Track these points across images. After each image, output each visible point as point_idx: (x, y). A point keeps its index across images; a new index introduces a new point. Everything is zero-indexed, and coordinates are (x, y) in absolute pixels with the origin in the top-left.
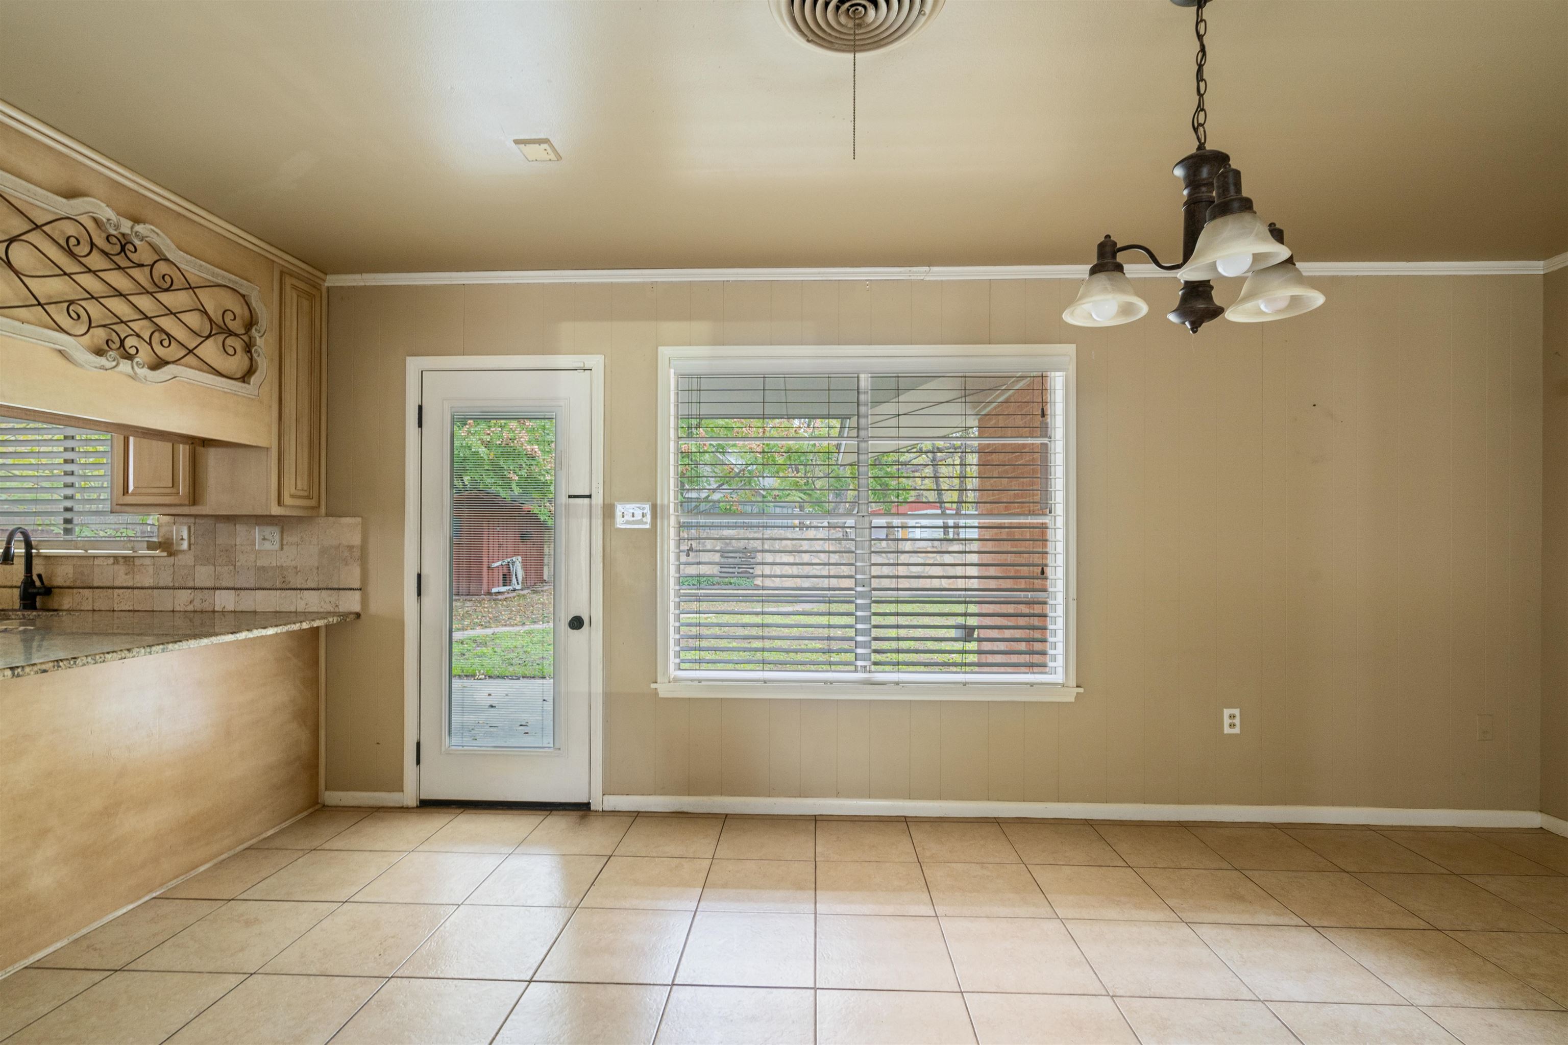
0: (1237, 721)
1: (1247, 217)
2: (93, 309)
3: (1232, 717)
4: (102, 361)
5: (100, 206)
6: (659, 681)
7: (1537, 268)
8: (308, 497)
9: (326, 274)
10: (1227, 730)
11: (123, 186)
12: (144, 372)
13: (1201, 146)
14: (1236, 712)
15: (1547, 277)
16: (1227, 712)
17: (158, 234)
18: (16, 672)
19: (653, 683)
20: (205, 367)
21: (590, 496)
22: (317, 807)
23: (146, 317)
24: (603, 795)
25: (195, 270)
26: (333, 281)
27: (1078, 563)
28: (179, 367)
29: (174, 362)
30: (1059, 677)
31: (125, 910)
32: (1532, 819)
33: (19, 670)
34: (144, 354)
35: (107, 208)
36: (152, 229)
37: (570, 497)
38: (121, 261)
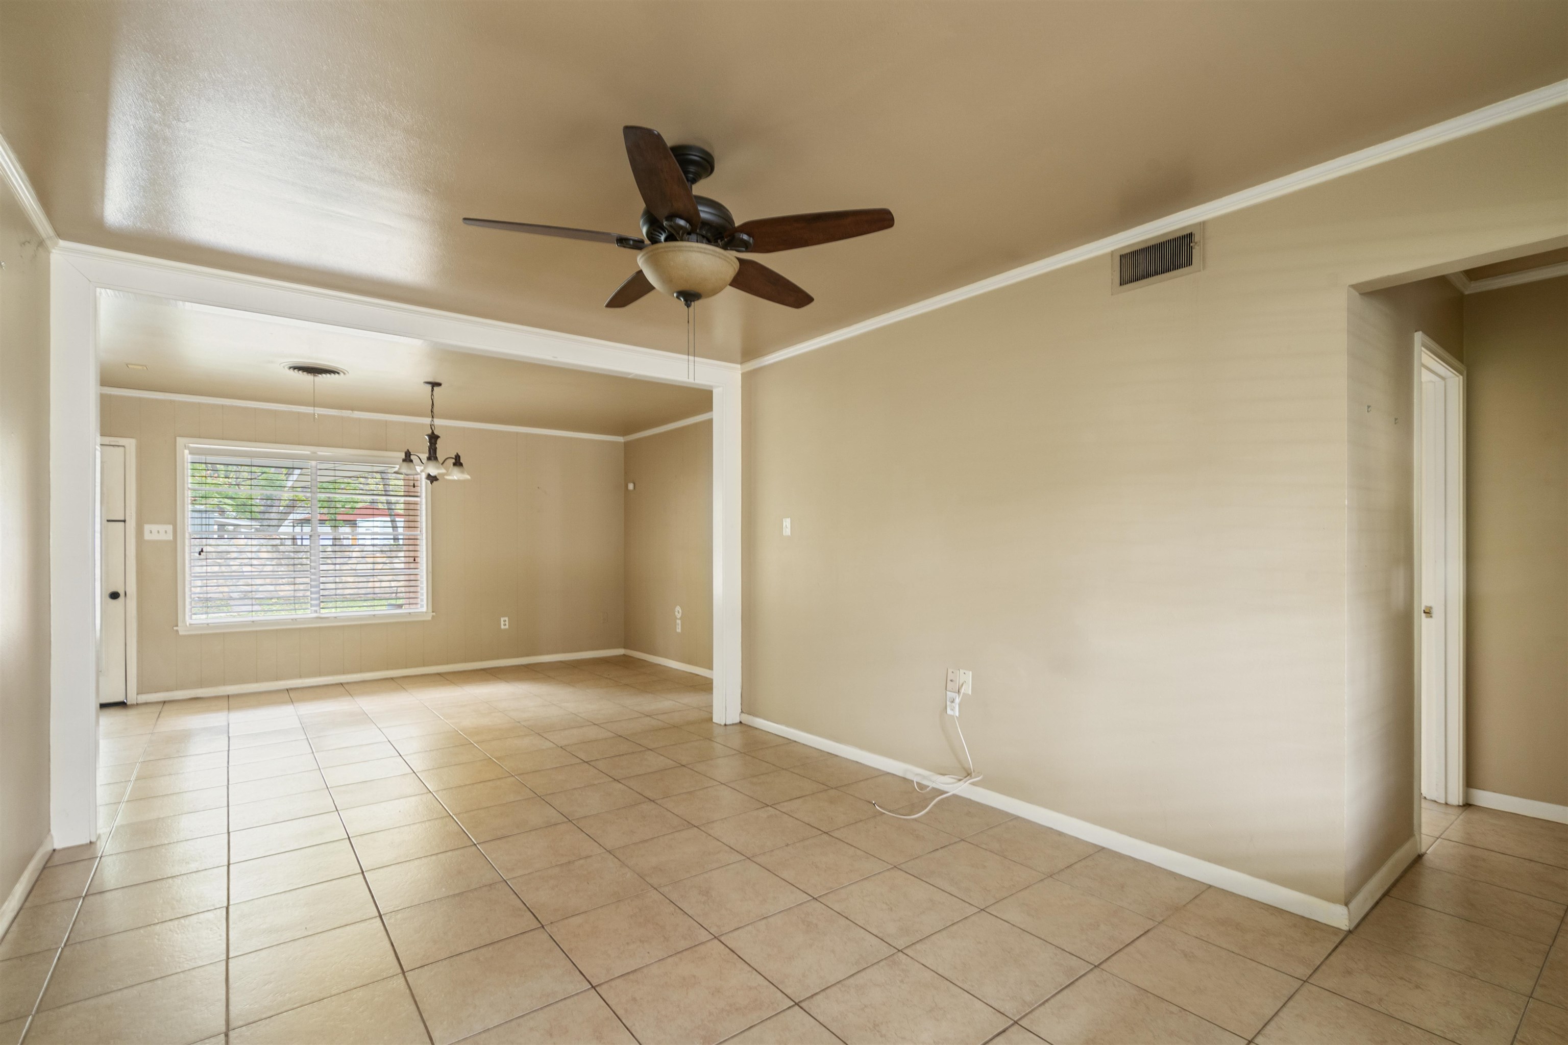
0: (507, 623)
1: (435, 462)
3: (505, 621)
6: (179, 625)
7: (621, 439)
10: (503, 627)
13: (433, 432)
14: (507, 619)
15: (626, 444)
16: (502, 619)
19: (176, 626)
21: (124, 521)
24: (137, 694)
27: (432, 555)
30: (424, 609)
32: (621, 651)
37: (108, 521)
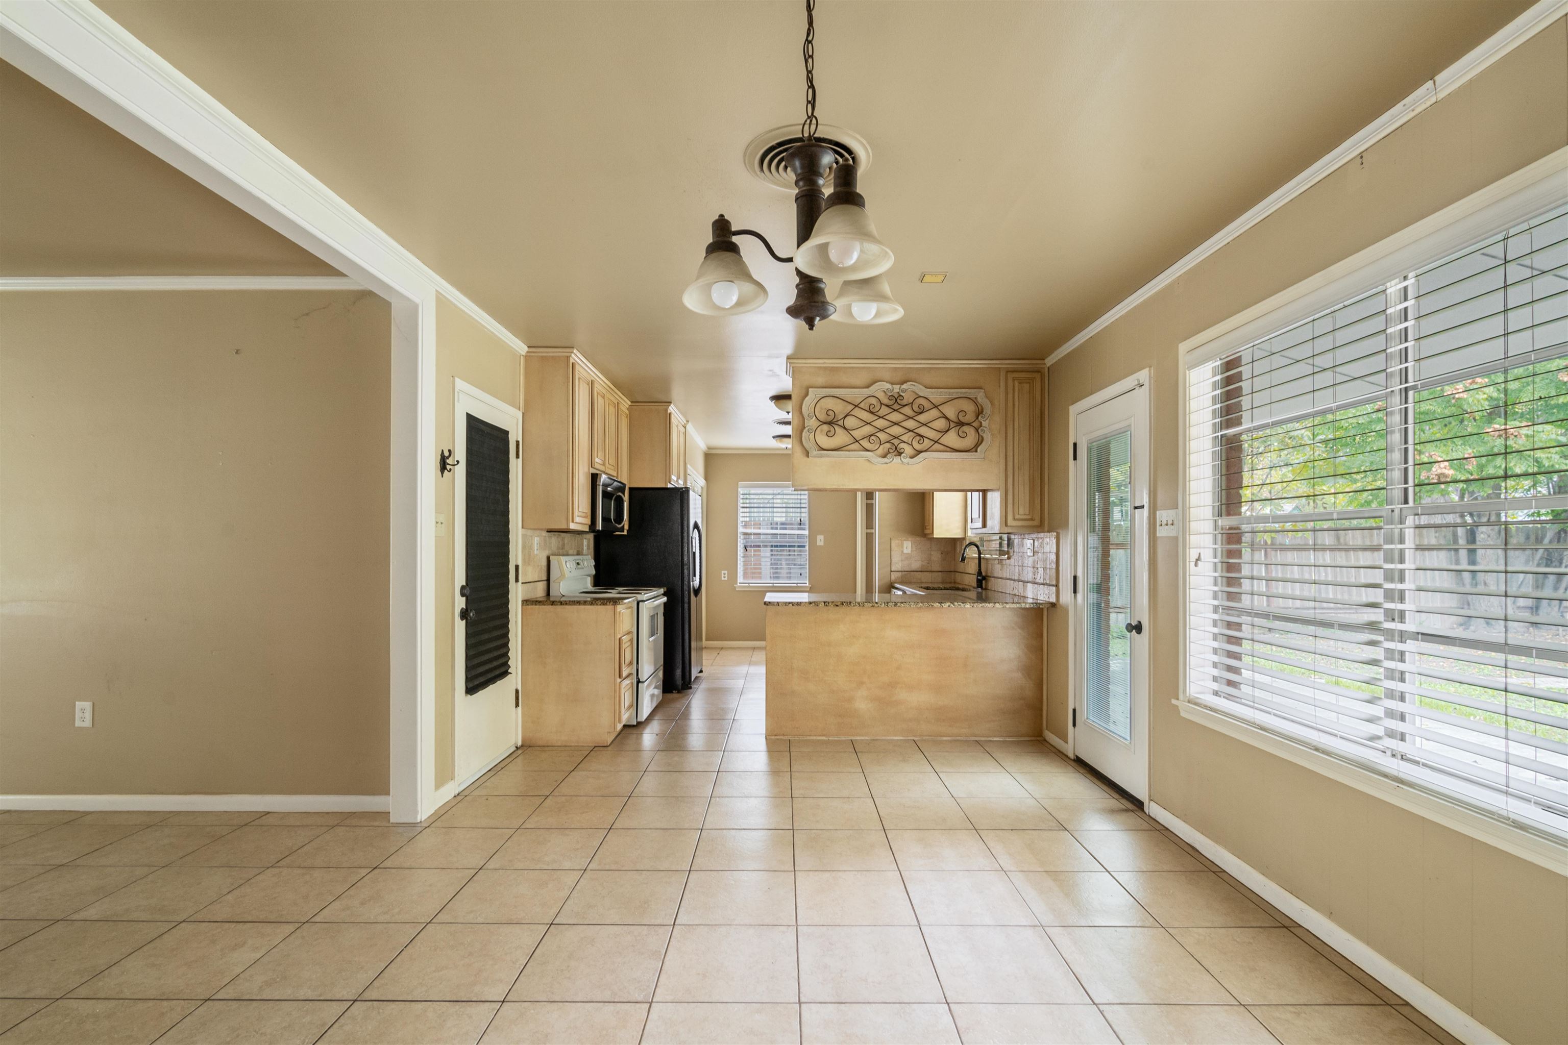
2: (882, 435)
4: (885, 460)
5: (883, 384)
8: (1032, 519)
9: (1044, 359)
11: (899, 368)
12: (908, 460)
17: (914, 385)
20: (948, 449)
22: (1038, 738)
23: (910, 431)
25: (936, 396)
26: (1050, 361)
28: (928, 453)
29: (925, 451)
34: (908, 450)
35: (887, 384)
36: (910, 384)
38: (896, 407)
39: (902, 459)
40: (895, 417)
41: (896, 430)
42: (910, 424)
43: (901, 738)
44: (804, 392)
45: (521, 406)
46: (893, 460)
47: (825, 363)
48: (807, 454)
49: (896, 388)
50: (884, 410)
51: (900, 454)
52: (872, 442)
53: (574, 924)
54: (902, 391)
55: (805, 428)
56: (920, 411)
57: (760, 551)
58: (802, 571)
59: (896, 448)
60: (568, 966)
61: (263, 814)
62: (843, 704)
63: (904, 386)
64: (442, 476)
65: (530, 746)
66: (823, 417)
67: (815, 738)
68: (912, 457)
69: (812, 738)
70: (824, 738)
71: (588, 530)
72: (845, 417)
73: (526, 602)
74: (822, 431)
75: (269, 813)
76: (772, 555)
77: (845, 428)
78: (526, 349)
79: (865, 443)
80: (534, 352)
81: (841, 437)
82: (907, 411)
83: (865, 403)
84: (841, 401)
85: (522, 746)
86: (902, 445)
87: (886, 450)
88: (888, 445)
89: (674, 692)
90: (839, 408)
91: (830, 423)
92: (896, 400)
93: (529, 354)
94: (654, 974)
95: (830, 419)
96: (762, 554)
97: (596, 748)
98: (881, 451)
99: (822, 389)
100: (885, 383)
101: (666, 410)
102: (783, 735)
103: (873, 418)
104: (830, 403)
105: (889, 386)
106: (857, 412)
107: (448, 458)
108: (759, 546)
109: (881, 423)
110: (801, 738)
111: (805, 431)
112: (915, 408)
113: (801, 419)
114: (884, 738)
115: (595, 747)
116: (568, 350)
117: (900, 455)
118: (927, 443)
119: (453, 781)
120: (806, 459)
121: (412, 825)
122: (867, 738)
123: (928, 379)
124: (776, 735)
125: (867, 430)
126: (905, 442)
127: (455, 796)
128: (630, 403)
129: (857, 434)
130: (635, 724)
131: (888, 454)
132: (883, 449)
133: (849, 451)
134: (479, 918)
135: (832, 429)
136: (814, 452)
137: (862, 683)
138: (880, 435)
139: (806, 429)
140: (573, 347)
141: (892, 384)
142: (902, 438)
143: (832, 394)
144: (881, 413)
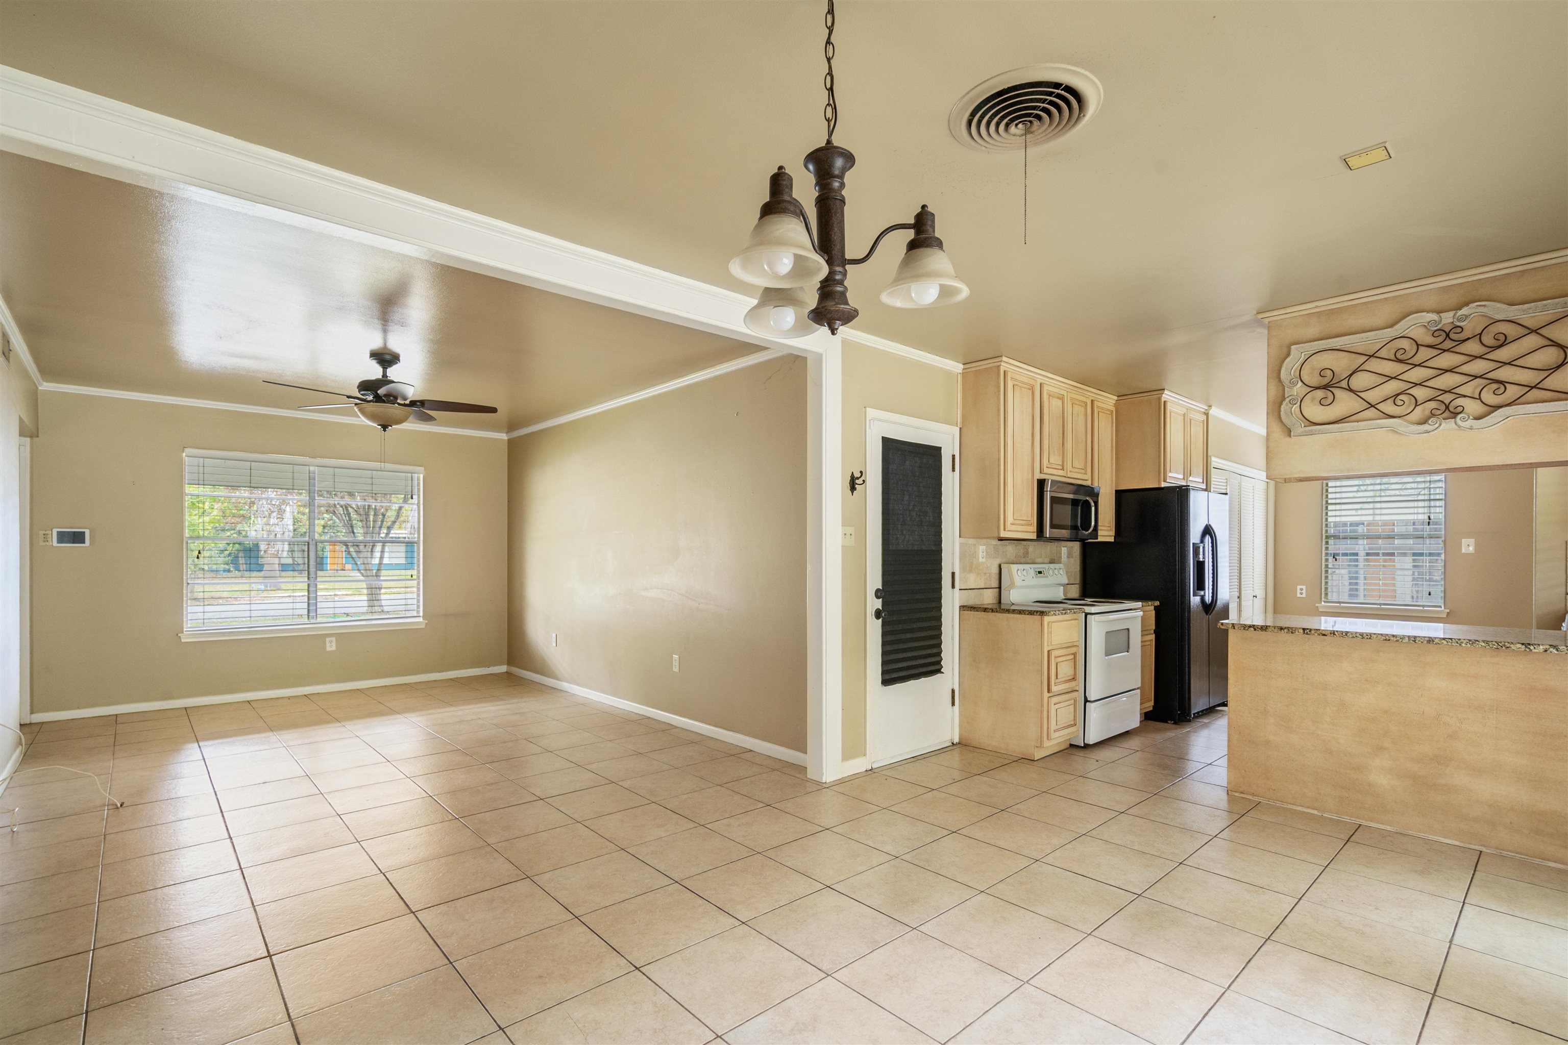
2: (1421, 393)
4: (1426, 427)
5: (1421, 316)
11: (1456, 284)
12: (1470, 423)
17: (1484, 306)
18: (1306, 632)
23: (1477, 377)
25: (1533, 314)
28: (1515, 407)
29: (1509, 404)
31: (1449, 841)
33: (1308, 631)
34: (1472, 407)
35: (1428, 314)
36: (1477, 306)
38: (1448, 344)
39: (1459, 422)
40: (1447, 360)
41: (1448, 381)
42: (1479, 367)
43: (1457, 843)
44: (1285, 351)
45: (959, 421)
46: (1440, 425)
47: (1317, 307)
48: (1289, 432)
49: (1447, 318)
50: (1424, 353)
51: (1455, 415)
52: (1401, 403)
53: (843, 894)
54: (1459, 320)
55: (1284, 399)
56: (1500, 343)
57: (1394, 561)
58: (1432, 590)
59: (1447, 407)
60: (805, 921)
61: (748, 750)
62: (1348, 771)
63: (1464, 311)
64: (852, 495)
65: (966, 745)
66: (1315, 380)
67: (1300, 808)
68: (1478, 418)
69: (1295, 808)
70: (1315, 812)
71: (1036, 538)
72: (1351, 375)
73: (963, 608)
74: (1313, 399)
75: (752, 751)
76: (1414, 566)
77: (1351, 390)
78: (961, 366)
79: (1388, 407)
80: (968, 368)
81: (1344, 403)
82: (1473, 347)
83: (1389, 350)
84: (1346, 353)
85: (959, 743)
86: (1460, 401)
87: (1427, 413)
88: (1433, 405)
89: (1169, 722)
90: (1340, 364)
91: (1325, 387)
92: (1448, 335)
93: (965, 371)
94: (854, 957)
95: (1326, 381)
96: (1398, 565)
97: (1023, 760)
98: (1418, 413)
99: (1312, 343)
100: (1425, 314)
101: (1160, 399)
102: (1253, 794)
103: (1400, 368)
104: (1327, 361)
105: (1434, 317)
106: (1374, 365)
107: (858, 478)
108: (1393, 554)
109: (1417, 374)
110: (1278, 804)
111: (1284, 403)
112: (1488, 339)
113: (1281, 388)
114: (1421, 835)
115: (1023, 758)
116: (997, 360)
117: (1455, 418)
118: (1512, 392)
119: (865, 757)
120: (1288, 439)
121: (818, 783)
122: (1389, 828)
123: (1516, 290)
124: (1242, 793)
125: (1393, 387)
126: (1465, 396)
127: (866, 771)
128: (1116, 398)
129: (1371, 396)
130: (1083, 745)
131: (1429, 418)
132: (1424, 410)
133: (1358, 422)
134: (789, 862)
135: (1330, 394)
136: (1299, 428)
137: (1381, 748)
138: (1415, 391)
139: (1287, 400)
140: (1002, 356)
141: (1439, 312)
142: (1461, 391)
143: (1329, 347)
144: (1417, 359)
